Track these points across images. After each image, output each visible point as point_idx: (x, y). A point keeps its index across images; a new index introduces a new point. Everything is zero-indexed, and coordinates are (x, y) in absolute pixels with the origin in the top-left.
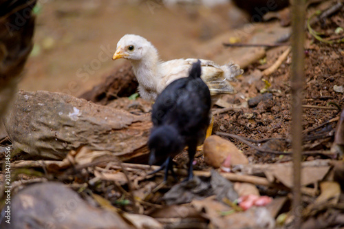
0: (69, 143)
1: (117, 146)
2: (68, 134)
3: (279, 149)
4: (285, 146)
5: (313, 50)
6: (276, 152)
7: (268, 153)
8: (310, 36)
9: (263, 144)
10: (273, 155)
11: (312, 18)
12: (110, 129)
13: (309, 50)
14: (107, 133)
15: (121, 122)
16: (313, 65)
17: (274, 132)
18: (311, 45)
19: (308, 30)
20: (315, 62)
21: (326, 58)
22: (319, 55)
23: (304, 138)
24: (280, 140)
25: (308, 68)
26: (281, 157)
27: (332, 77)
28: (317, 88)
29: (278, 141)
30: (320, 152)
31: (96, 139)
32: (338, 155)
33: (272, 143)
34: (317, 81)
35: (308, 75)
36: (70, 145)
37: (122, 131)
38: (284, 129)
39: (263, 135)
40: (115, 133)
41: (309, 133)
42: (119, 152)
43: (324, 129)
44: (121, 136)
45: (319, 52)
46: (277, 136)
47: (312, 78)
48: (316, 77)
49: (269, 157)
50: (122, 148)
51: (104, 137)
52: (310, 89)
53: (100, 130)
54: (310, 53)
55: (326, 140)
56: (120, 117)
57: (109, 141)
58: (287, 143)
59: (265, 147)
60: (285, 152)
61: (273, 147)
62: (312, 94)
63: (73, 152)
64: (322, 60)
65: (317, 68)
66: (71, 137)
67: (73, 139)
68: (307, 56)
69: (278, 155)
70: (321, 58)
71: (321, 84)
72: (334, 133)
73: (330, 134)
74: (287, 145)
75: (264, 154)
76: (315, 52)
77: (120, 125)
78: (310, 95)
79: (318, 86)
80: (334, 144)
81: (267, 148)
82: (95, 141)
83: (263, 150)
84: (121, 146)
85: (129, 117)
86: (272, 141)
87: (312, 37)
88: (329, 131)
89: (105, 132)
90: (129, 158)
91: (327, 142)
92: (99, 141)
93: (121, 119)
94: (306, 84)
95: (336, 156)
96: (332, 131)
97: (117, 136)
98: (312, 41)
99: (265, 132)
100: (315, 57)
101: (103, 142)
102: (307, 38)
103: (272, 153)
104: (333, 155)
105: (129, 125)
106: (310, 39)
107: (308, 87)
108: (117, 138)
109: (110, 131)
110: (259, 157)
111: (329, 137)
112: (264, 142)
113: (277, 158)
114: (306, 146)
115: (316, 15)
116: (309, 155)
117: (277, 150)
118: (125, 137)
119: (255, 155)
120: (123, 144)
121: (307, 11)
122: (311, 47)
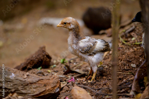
0: (9, 89)
1: (31, 91)
2: (9, 85)
3: (106, 93)
4: (109, 91)
5: (122, 48)
6: (105, 94)
7: (101, 94)
8: (120, 41)
9: (99, 90)
10: (104, 96)
11: (121, 33)
12: (29, 83)
13: (120, 48)
14: (27, 85)
15: (34, 80)
16: (122, 55)
17: (104, 85)
18: (121, 45)
19: (119, 39)
20: (123, 53)
21: (128, 51)
22: (124, 50)
23: (118, 88)
24: (107, 88)
25: (119, 56)
26: (107, 96)
27: (131, 60)
28: (123, 65)
29: (106, 89)
30: (125, 94)
31: (22, 87)
32: (133, 95)
33: (103, 90)
34: (124, 62)
35: (119, 59)
36: (10, 90)
37: (34, 84)
38: (109, 84)
39: (99, 86)
40: (31, 85)
41: (120, 85)
42: (33, 93)
43: (127, 84)
44: (34, 86)
45: (124, 49)
46: (105, 87)
47: (121, 60)
48: (123, 60)
49: (101, 96)
50: (34, 92)
51: (26, 87)
52: (120, 65)
53: (24, 84)
54: (121, 49)
55: (128, 89)
56: (33, 78)
57: (28, 89)
58: (110, 90)
59: (100, 92)
60: (109, 94)
61: (104, 92)
62: (121, 68)
63: (11, 94)
64: (126, 52)
65: (124, 56)
66: (10, 87)
67: (11, 88)
68: (119, 50)
69: (106, 95)
70: (126, 51)
71: (125, 63)
72: (131, 86)
73: (130, 86)
74: (110, 91)
75: (99, 95)
76: (123, 49)
77: (33, 81)
78: (120, 68)
79: (124, 64)
80: (132, 91)
81: (101, 92)
82: (22, 89)
83: (99, 93)
84: (34, 91)
85: (37, 77)
86: (103, 89)
87: (121, 42)
88: (129, 85)
89: (26, 84)
90: (37, 96)
91: (128, 90)
92: (23, 89)
93: (34, 79)
94: (119, 63)
95: (132, 96)
96: (130, 85)
97: (32, 86)
98: (121, 44)
99: (100, 85)
100: (123, 51)
101: (25, 89)
102: (119, 42)
103: (103, 95)
104: (131, 96)
105: (38, 81)
106: (121, 43)
107: (119, 65)
108: (32, 87)
109: (28, 84)
110: (97, 96)
111: (129, 87)
112: (99, 89)
113: (105, 97)
114: (119, 91)
115: (123, 32)
116: (120, 96)
117: (105, 93)
118: (36, 87)
119: (95, 95)
120: (34, 90)
121: (119, 29)
122: (121, 46)
